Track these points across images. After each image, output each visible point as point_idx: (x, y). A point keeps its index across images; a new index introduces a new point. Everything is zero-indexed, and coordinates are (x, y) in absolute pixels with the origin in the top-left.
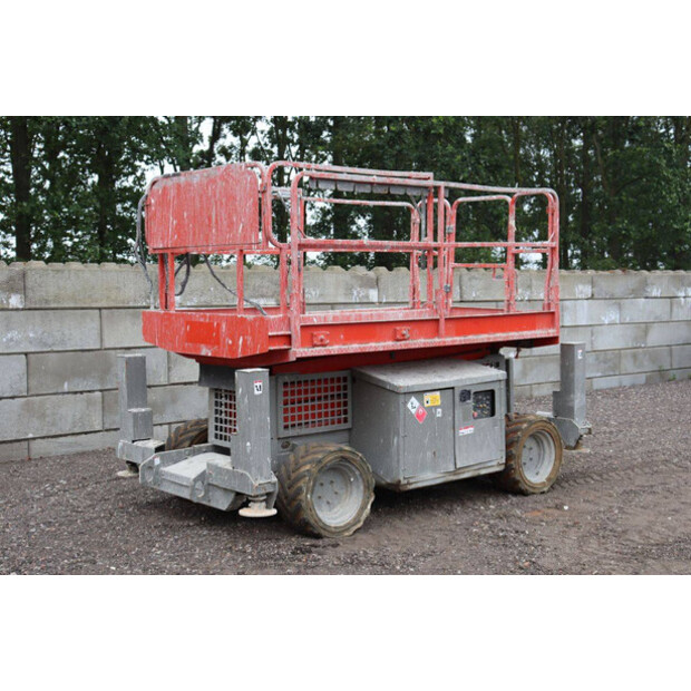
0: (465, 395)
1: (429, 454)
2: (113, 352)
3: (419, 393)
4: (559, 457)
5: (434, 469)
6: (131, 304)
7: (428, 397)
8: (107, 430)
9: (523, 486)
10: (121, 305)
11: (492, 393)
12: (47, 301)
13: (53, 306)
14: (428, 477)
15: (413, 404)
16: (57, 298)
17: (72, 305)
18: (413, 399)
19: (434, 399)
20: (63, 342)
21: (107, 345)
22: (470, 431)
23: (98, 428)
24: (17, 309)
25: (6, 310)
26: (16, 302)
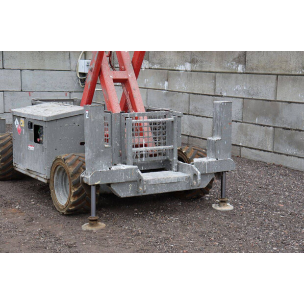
2: (280, 103)
6: (293, 73)
8: (275, 153)
10: (287, 73)
12: (253, 69)
13: (255, 72)
16: (257, 68)
17: (263, 72)
20: (257, 94)
21: (278, 99)
23: (269, 150)
24: (241, 73)
25: (237, 73)
26: (240, 68)
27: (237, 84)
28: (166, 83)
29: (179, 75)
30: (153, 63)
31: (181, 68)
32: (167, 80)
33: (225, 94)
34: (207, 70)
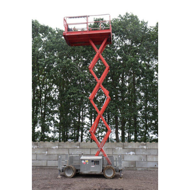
0: (92, 161)
1: (86, 169)
3: (84, 160)
4: (114, 173)
5: (87, 171)
7: (86, 161)
9: (106, 177)
10: (94, 148)
11: (99, 161)
12: (82, 147)
14: (86, 172)
15: (83, 162)
17: (86, 148)
18: (83, 161)
19: (87, 161)
22: (94, 166)
25: (77, 148)
26: (78, 147)
27: (77, 151)
28: (47, 152)
29: (53, 149)
30: (40, 146)
31: (54, 147)
32: (47, 151)
33: (73, 154)
34: (66, 148)
